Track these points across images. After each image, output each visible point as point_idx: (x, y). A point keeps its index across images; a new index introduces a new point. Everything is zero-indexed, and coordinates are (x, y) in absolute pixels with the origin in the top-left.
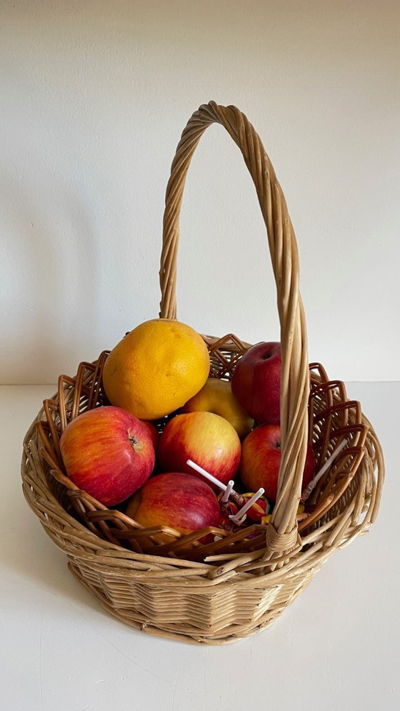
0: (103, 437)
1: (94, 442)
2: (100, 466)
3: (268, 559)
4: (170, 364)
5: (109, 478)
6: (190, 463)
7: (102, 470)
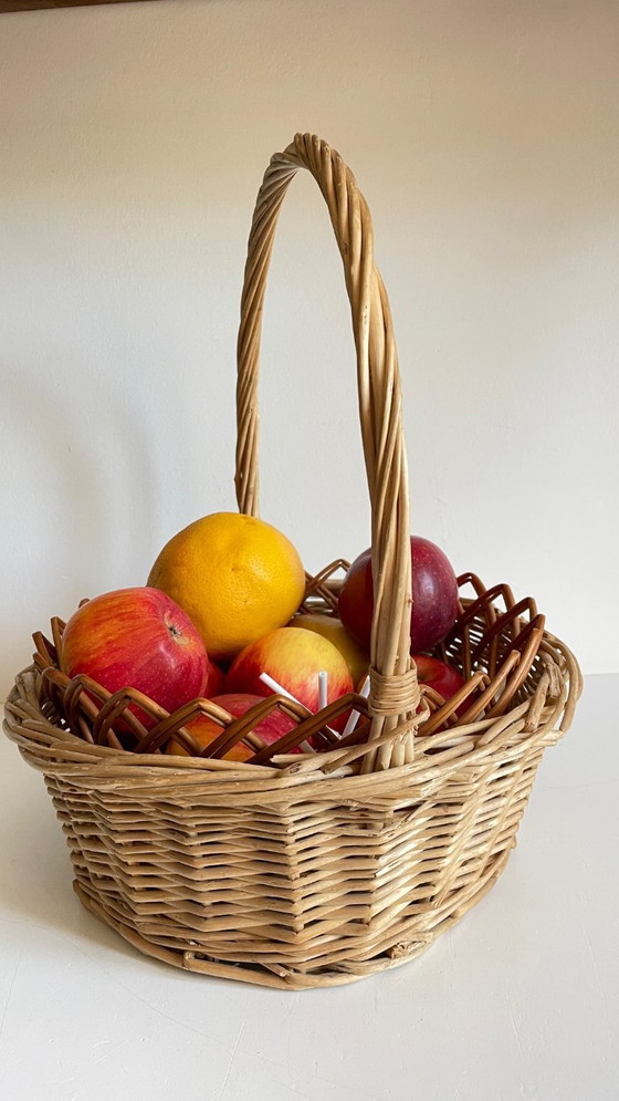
0: (123, 611)
1: (108, 619)
2: (116, 650)
3: (378, 736)
4: (238, 554)
5: (129, 670)
6: (265, 677)
7: (119, 657)
